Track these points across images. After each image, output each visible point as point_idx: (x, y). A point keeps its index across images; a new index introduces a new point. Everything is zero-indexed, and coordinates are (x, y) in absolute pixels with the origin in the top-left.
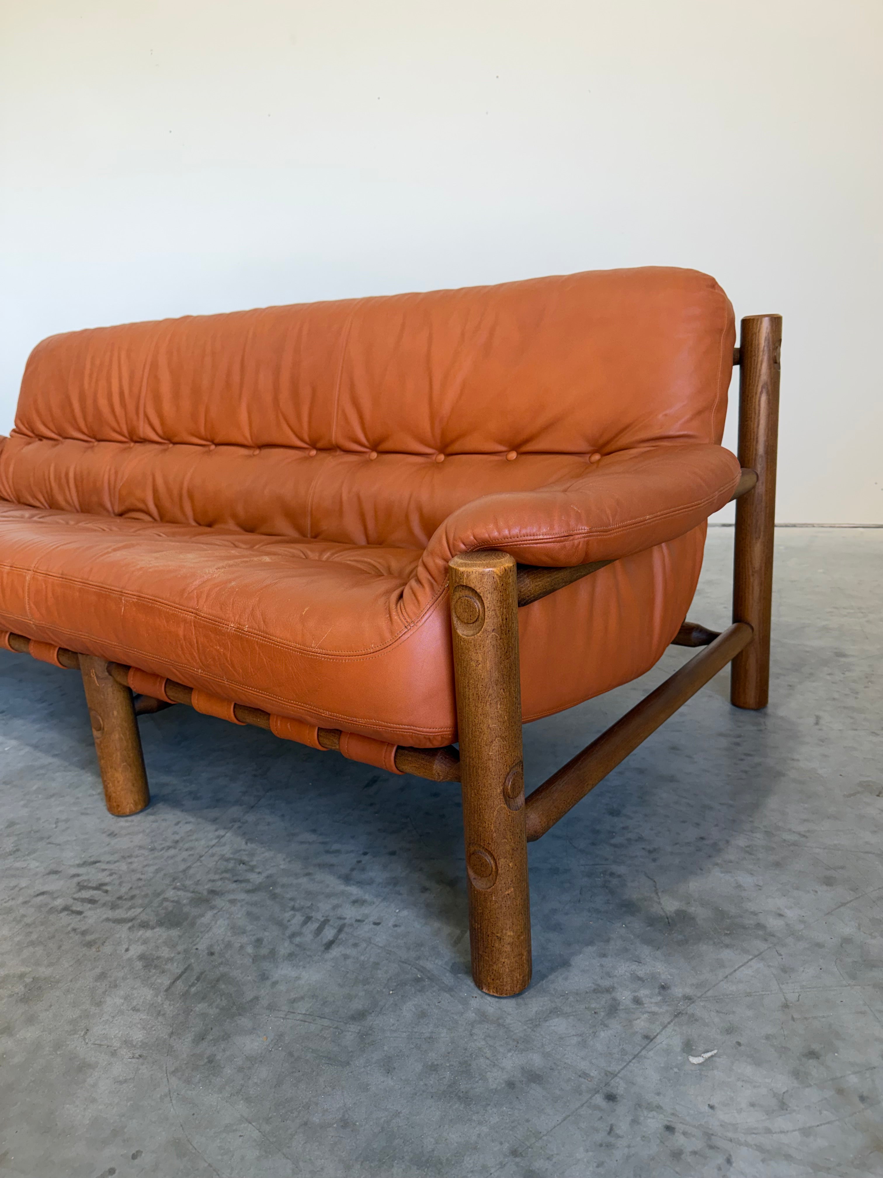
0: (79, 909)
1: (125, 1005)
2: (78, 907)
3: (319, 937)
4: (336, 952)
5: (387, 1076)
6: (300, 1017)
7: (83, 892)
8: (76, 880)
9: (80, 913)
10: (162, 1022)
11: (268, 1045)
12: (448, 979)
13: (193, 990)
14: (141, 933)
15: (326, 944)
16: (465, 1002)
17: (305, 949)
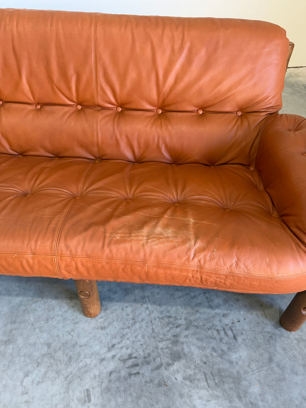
0: (135, 372)
1: (203, 401)
2: (134, 371)
3: (229, 337)
4: (240, 339)
5: (298, 376)
6: (257, 371)
7: (126, 362)
8: (116, 358)
9: (138, 373)
10: (222, 400)
11: (260, 387)
12: (277, 332)
13: (216, 381)
14: (172, 369)
15: (234, 338)
16: (289, 338)
17: (230, 344)
